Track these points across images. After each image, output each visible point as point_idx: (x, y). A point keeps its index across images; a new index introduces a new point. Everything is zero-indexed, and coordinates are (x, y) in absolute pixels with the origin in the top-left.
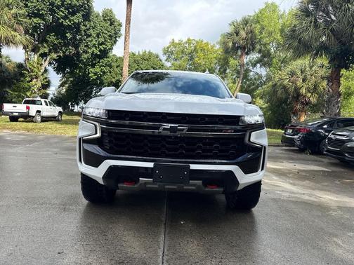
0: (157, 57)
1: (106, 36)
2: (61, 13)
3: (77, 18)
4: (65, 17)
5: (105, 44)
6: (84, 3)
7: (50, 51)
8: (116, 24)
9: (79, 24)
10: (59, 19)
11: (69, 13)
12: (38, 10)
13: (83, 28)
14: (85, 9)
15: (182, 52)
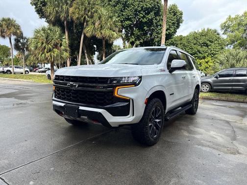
0: (215, 32)
1: (170, 24)
2: (141, 15)
3: (151, 16)
4: (144, 17)
5: (169, 30)
6: (155, 5)
7: (135, 40)
8: (178, 14)
9: (152, 19)
10: (140, 19)
11: (146, 14)
12: (128, 16)
13: (154, 21)
14: (156, 8)
15: (239, 24)
